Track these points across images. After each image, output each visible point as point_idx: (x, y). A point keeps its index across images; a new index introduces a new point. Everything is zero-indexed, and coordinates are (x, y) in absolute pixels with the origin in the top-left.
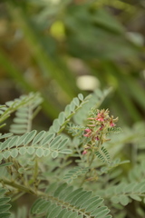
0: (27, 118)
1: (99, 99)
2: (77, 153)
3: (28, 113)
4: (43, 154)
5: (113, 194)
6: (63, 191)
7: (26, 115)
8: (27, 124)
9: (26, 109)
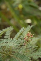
0: (9, 34)
1: (30, 28)
2: (23, 44)
3: (9, 32)
4: (11, 45)
5: (34, 56)
6: (18, 55)
7: (9, 33)
8: (9, 35)
9: (9, 31)
